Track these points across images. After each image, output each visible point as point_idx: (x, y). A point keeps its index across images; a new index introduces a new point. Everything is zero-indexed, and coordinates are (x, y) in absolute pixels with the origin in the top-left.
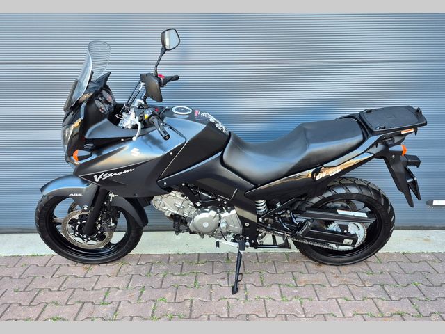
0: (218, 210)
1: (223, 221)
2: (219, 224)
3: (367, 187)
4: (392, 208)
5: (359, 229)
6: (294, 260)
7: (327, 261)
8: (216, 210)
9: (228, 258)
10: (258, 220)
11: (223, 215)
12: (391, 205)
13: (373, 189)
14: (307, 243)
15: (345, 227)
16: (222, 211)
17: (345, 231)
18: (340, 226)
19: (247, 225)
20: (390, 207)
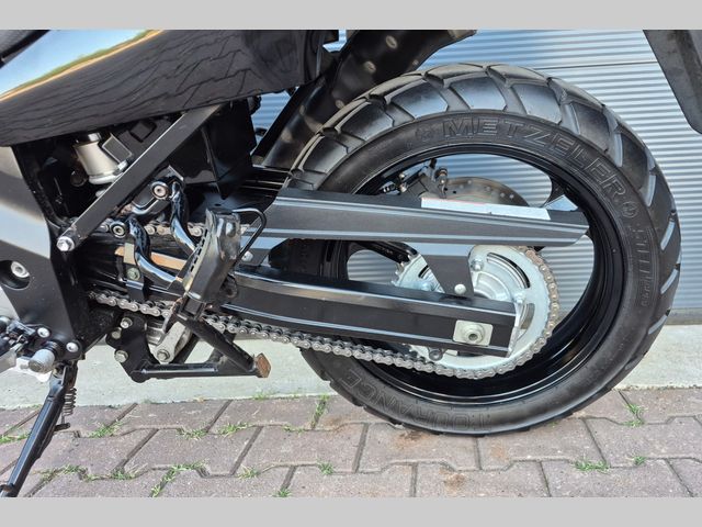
3: (548, 88)
4: (661, 181)
5: (528, 284)
7: (433, 421)
12: (657, 171)
13: (571, 94)
14: (347, 352)
15: (459, 269)
17: (460, 288)
18: (434, 263)
19: (20, 270)
20: (652, 180)
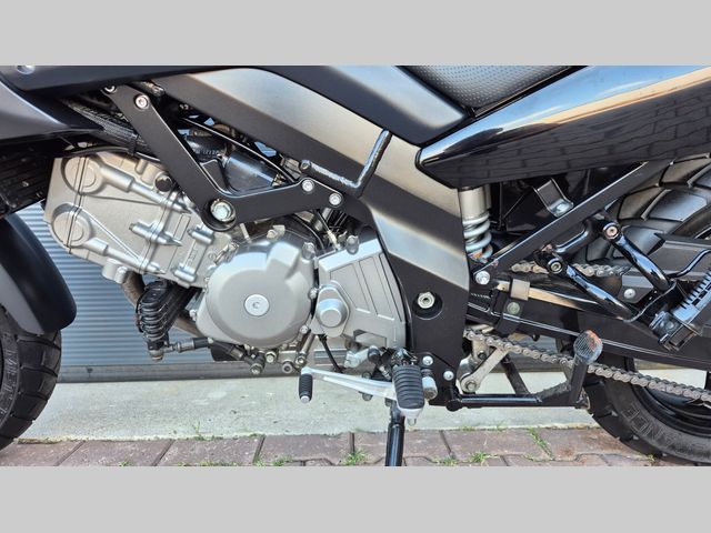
0: (310, 246)
1: (328, 286)
2: (314, 302)
6: (568, 452)
8: (298, 243)
9: (353, 450)
10: (472, 277)
11: (327, 263)
16: (323, 247)
19: (426, 301)
